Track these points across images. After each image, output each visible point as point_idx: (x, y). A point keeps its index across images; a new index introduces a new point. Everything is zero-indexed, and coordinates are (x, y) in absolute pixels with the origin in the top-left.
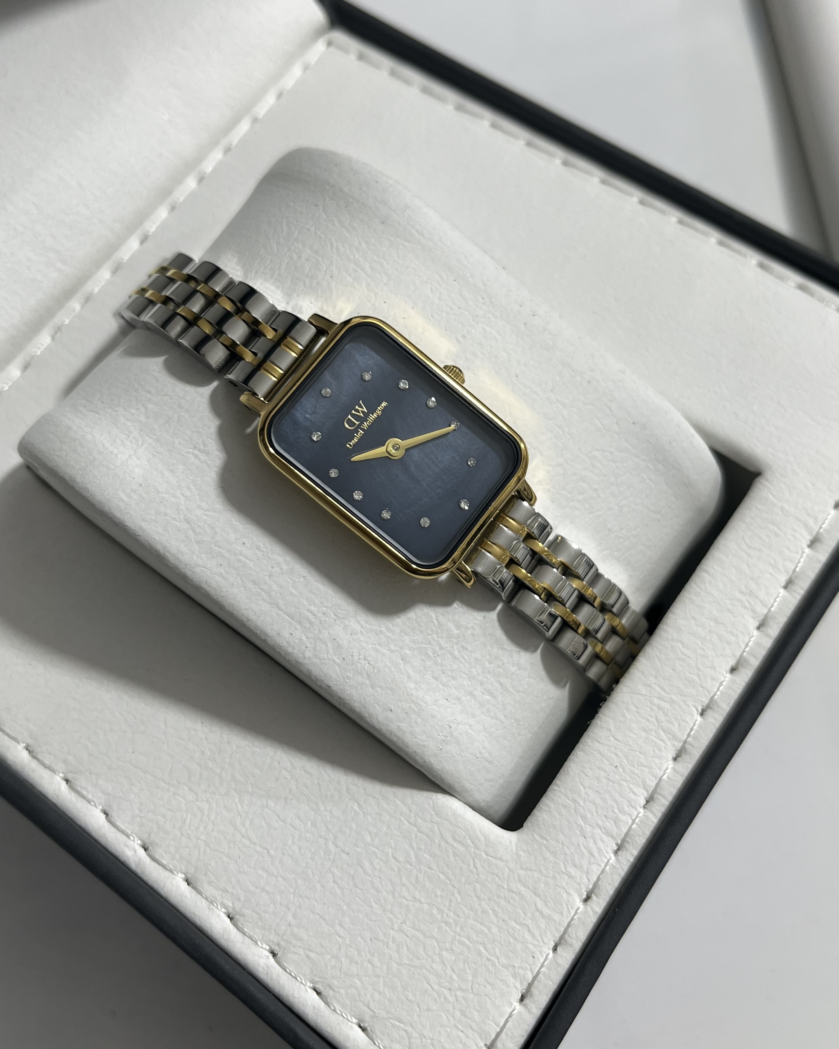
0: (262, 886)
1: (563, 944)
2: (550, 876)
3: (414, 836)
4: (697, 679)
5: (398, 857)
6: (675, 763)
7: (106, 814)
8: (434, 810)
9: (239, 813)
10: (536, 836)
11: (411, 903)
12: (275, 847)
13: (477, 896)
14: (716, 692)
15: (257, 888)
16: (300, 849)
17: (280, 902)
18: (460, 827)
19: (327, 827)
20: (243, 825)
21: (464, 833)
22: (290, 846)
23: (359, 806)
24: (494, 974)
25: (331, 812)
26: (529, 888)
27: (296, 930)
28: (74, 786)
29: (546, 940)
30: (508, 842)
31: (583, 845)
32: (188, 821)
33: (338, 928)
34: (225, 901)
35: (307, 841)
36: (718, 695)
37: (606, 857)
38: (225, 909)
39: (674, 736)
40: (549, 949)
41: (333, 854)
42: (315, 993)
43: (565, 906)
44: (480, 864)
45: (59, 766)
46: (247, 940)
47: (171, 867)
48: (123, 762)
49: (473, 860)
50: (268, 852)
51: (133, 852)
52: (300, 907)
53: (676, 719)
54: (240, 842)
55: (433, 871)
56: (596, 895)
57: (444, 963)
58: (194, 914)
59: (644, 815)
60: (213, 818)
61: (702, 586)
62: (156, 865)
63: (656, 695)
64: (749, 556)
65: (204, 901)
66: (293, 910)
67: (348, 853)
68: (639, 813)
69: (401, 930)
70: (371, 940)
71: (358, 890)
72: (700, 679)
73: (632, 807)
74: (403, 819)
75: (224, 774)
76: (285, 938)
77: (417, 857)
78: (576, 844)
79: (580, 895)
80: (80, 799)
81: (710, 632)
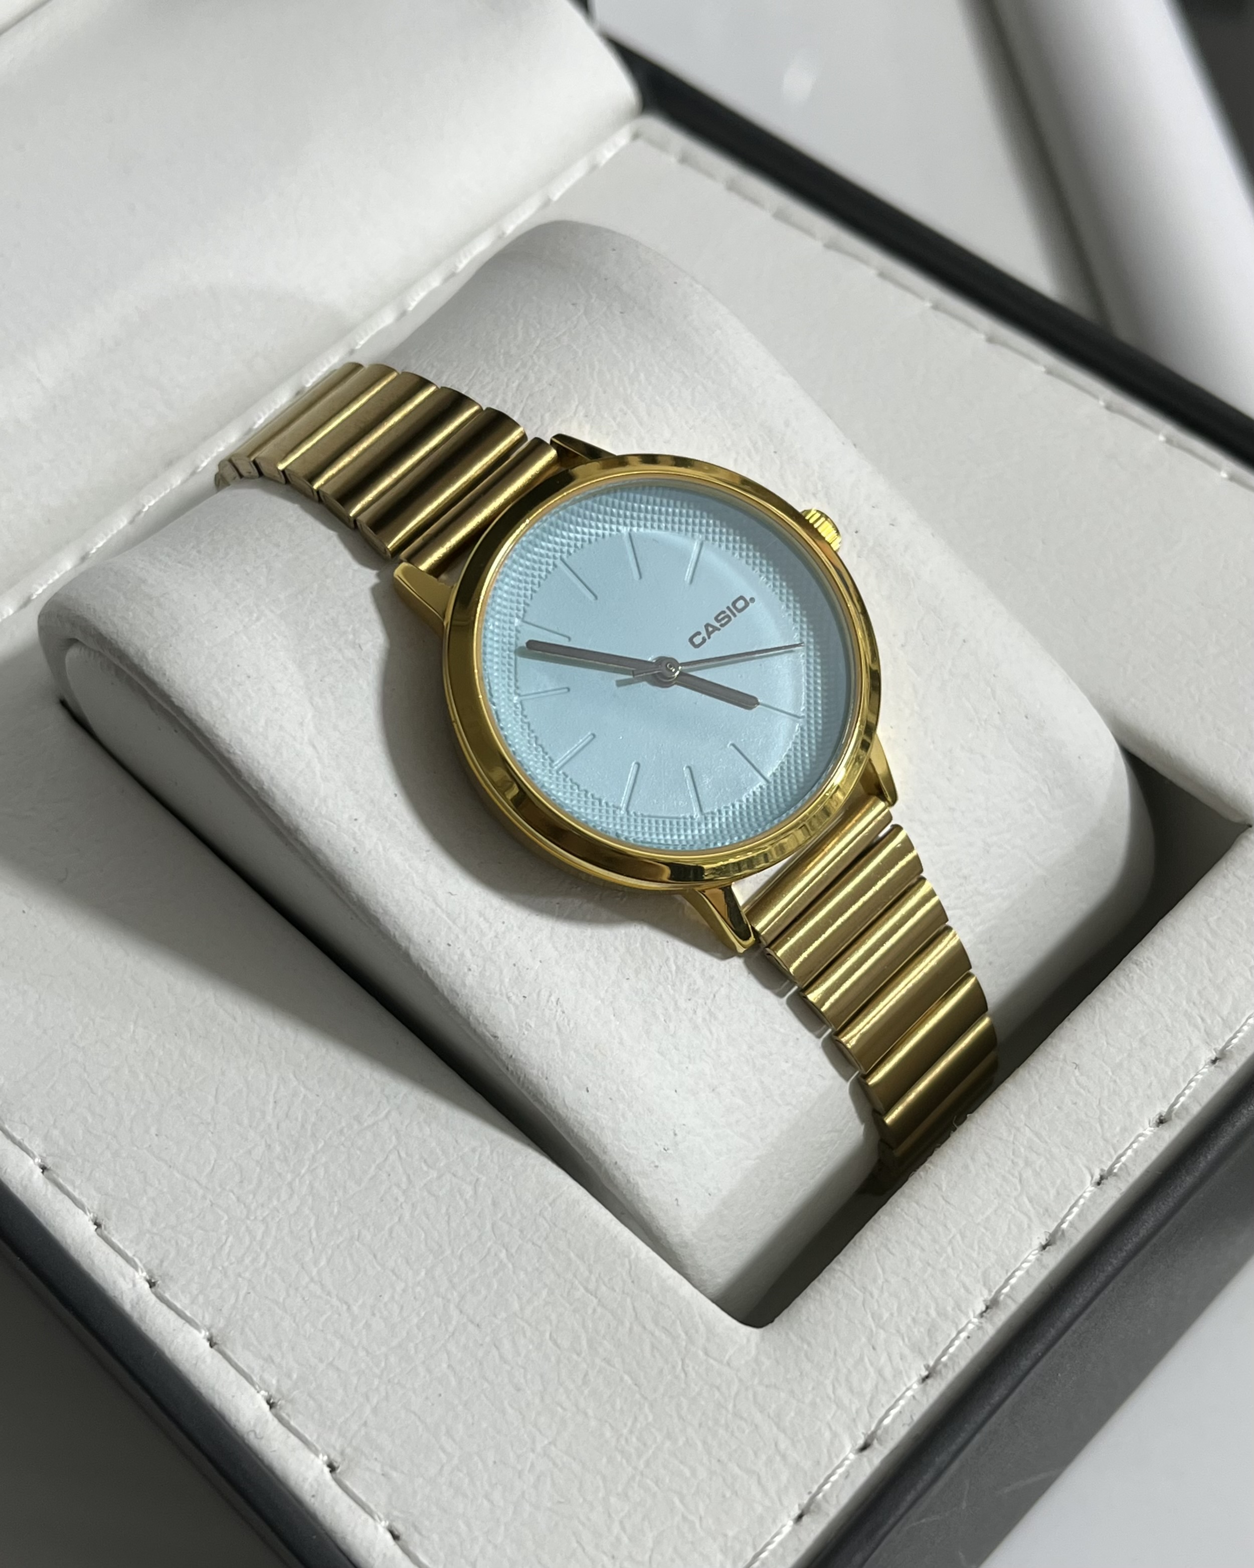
0: (331, 1359)
1: (814, 1512)
2: (807, 1401)
3: (590, 1311)
4: (1098, 1126)
5: (559, 1342)
6: (1043, 1252)
7: (98, 1225)
8: (630, 1276)
9: (311, 1242)
10: (792, 1336)
11: (569, 1415)
12: (360, 1302)
13: (681, 1417)
14: (1127, 1149)
15: (321, 1360)
16: (402, 1308)
17: (356, 1388)
18: (669, 1307)
19: (451, 1281)
20: (316, 1262)
21: (673, 1317)
22: (386, 1304)
23: (510, 1256)
24: (692, 1543)
25: (461, 1257)
26: (769, 1416)
27: (374, 1433)
28: (55, 1175)
29: (786, 1503)
30: (745, 1341)
31: (869, 1360)
32: (226, 1249)
33: (444, 1439)
34: (266, 1376)
35: (415, 1298)
36: (1131, 1156)
37: (905, 1385)
38: (266, 1391)
39: (1047, 1210)
40: (789, 1516)
41: (454, 1323)
42: (389, 1536)
43: (825, 1451)
44: (694, 1368)
45: (36, 1145)
46: (294, 1440)
47: (188, 1313)
48: (138, 1147)
49: (683, 1360)
50: (349, 1308)
51: (131, 1285)
52: (387, 1398)
53: (1053, 1183)
54: (306, 1287)
55: (613, 1369)
56: (880, 1442)
57: (610, 1516)
58: (213, 1389)
59: (977, 1326)
60: (268, 1247)
61: (1127, 986)
62: (165, 1308)
63: (1025, 1142)
64: (1212, 946)
65: (233, 1371)
66: (375, 1401)
67: (478, 1325)
68: (970, 1322)
69: (546, 1454)
70: (495, 1462)
71: (486, 1385)
72: (1102, 1126)
73: (960, 1310)
74: (577, 1282)
75: (297, 1180)
76: (354, 1443)
77: (590, 1342)
78: (858, 1355)
79: (853, 1438)
80: (62, 1196)
81: (1130, 1056)
